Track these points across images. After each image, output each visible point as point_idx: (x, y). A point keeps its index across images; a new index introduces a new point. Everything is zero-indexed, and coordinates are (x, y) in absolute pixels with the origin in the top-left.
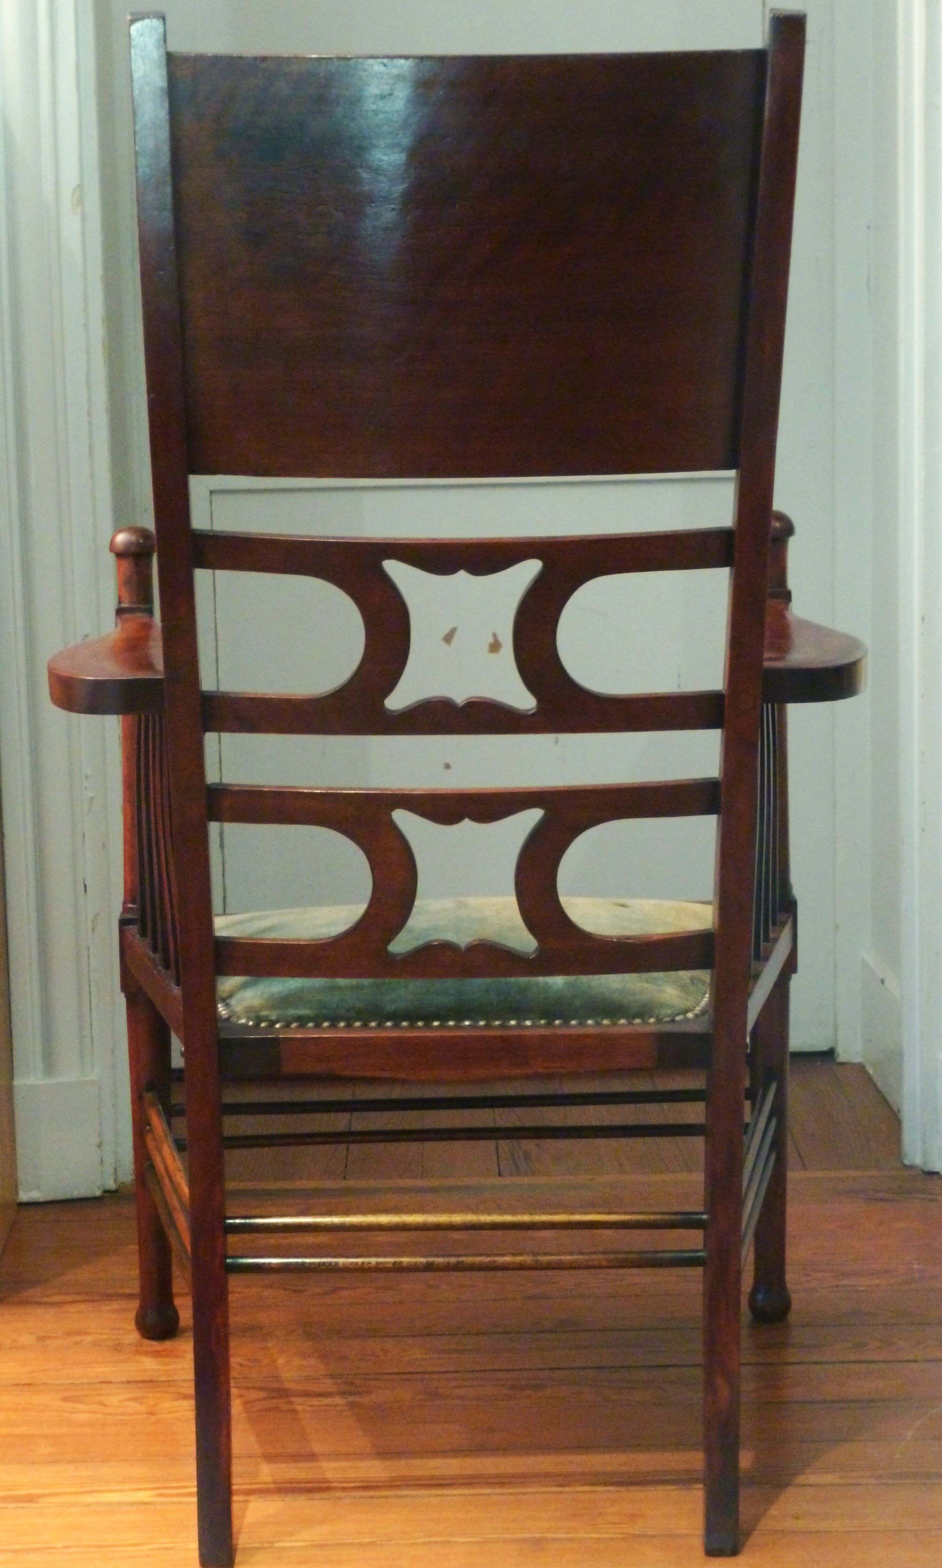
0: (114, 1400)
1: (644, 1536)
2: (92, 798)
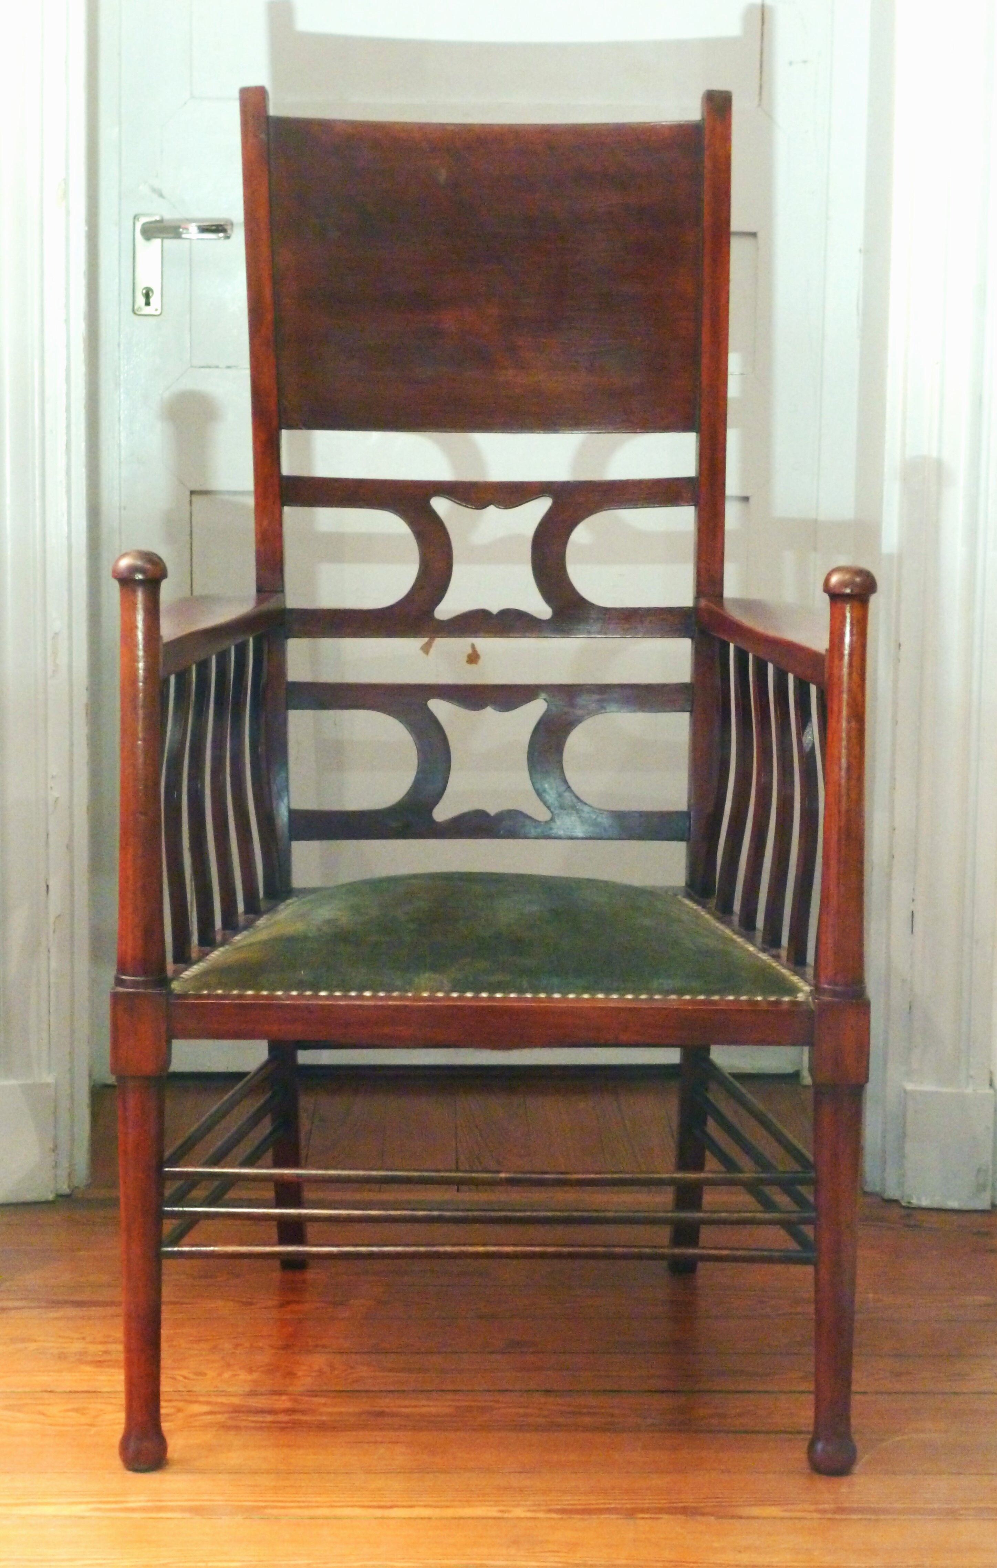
0: (55, 1410)
2: (58, 798)
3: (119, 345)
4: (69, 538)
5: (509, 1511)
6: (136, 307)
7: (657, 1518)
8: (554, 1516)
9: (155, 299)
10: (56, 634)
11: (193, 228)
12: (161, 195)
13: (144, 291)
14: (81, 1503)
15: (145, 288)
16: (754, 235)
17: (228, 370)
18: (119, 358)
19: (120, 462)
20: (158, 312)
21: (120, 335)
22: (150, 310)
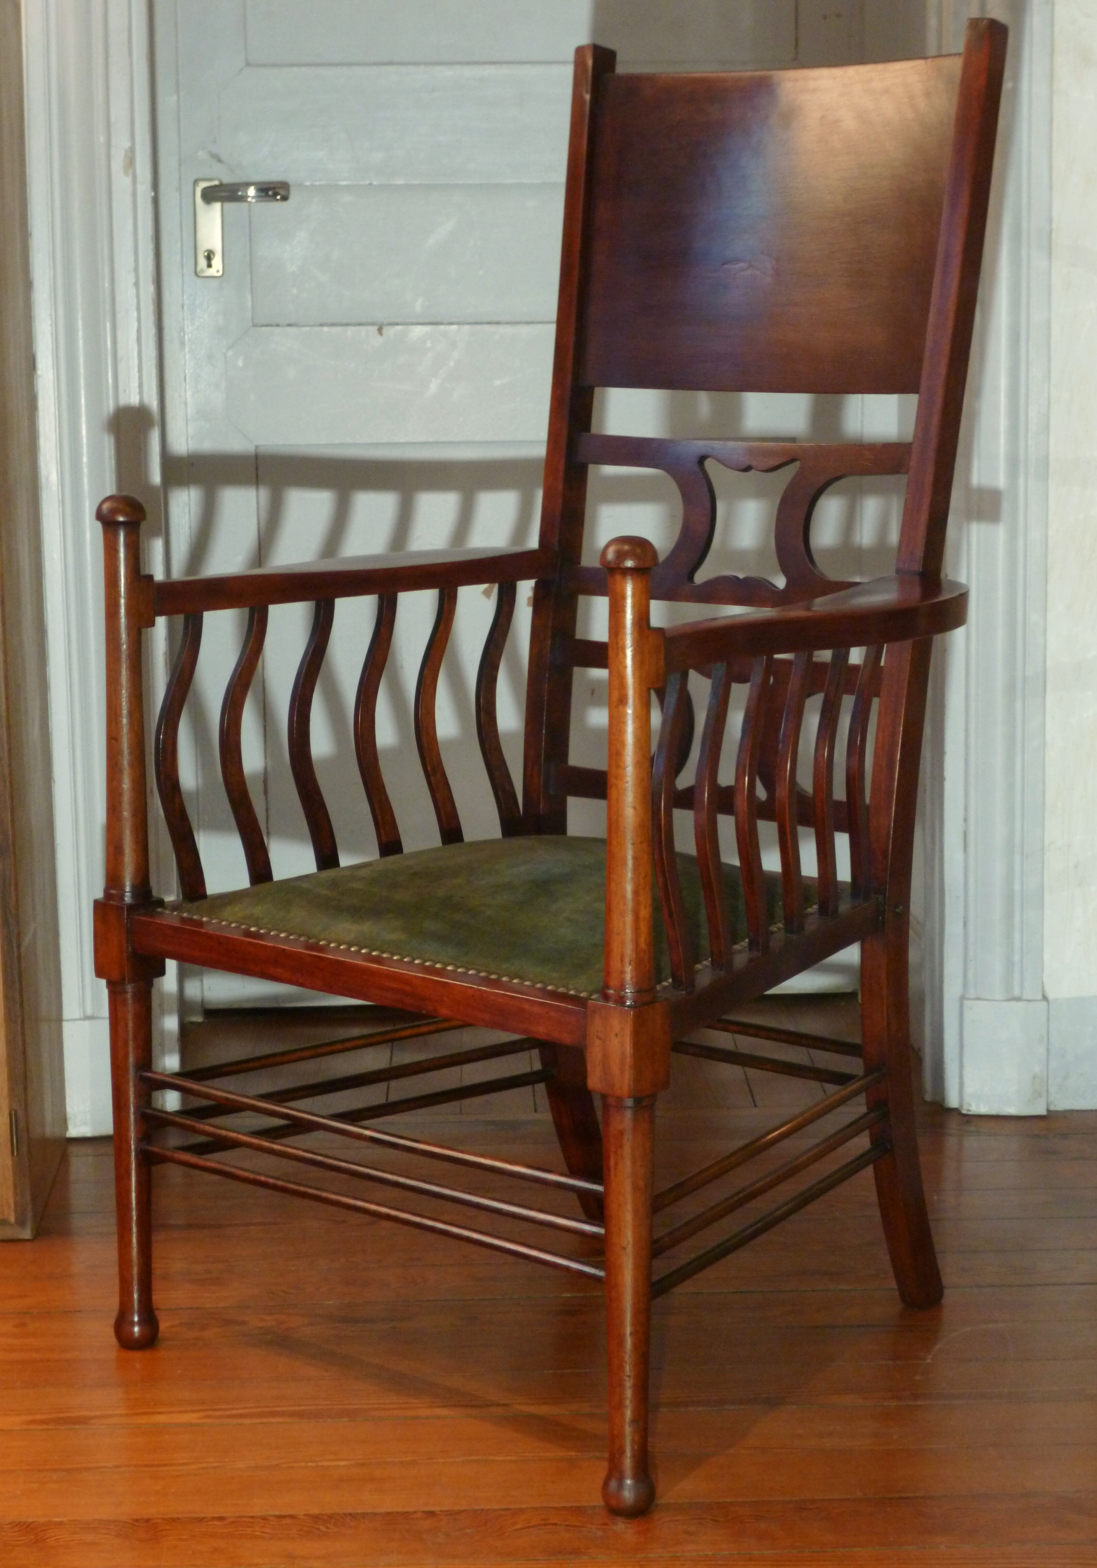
3: (183, 307)
6: (198, 269)
9: (217, 262)
11: (251, 191)
12: (220, 161)
13: (206, 254)
15: (205, 251)
17: (290, 328)
18: (183, 319)
20: (220, 274)
21: (183, 297)
22: (212, 272)
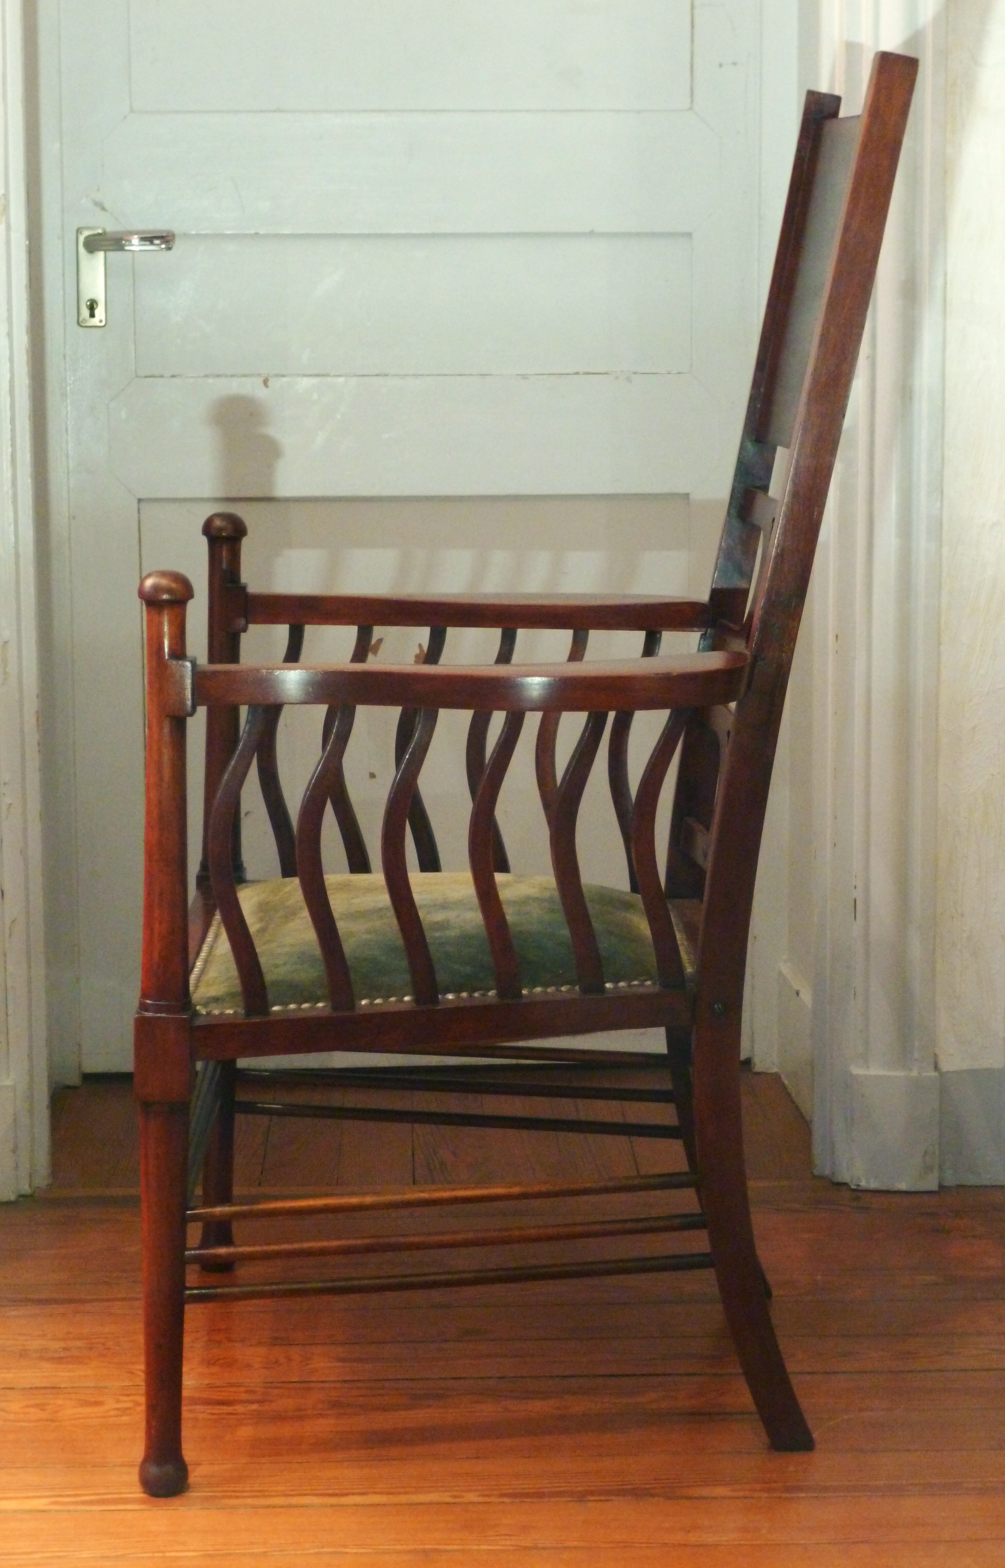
0: (15, 1407)
1: (536, 1548)
2: (11, 804)
3: (64, 357)
4: (16, 547)
5: (463, 1497)
6: (81, 319)
7: (608, 1500)
8: (506, 1500)
9: (100, 312)
10: (6, 642)
11: (135, 240)
12: (103, 209)
13: (88, 303)
14: (39, 1497)
15: (88, 301)
16: (688, 235)
17: (174, 380)
18: (65, 370)
19: (68, 472)
20: (103, 324)
21: (65, 347)
22: (95, 321)
